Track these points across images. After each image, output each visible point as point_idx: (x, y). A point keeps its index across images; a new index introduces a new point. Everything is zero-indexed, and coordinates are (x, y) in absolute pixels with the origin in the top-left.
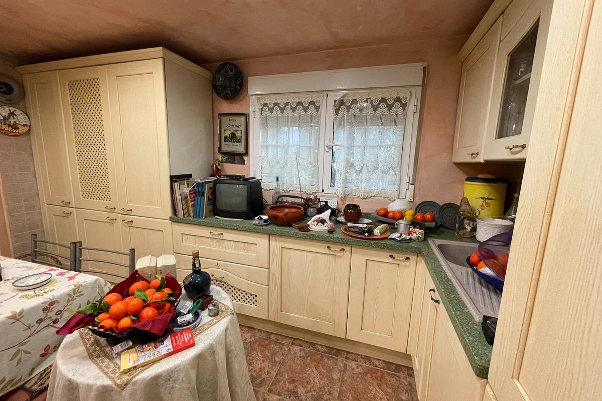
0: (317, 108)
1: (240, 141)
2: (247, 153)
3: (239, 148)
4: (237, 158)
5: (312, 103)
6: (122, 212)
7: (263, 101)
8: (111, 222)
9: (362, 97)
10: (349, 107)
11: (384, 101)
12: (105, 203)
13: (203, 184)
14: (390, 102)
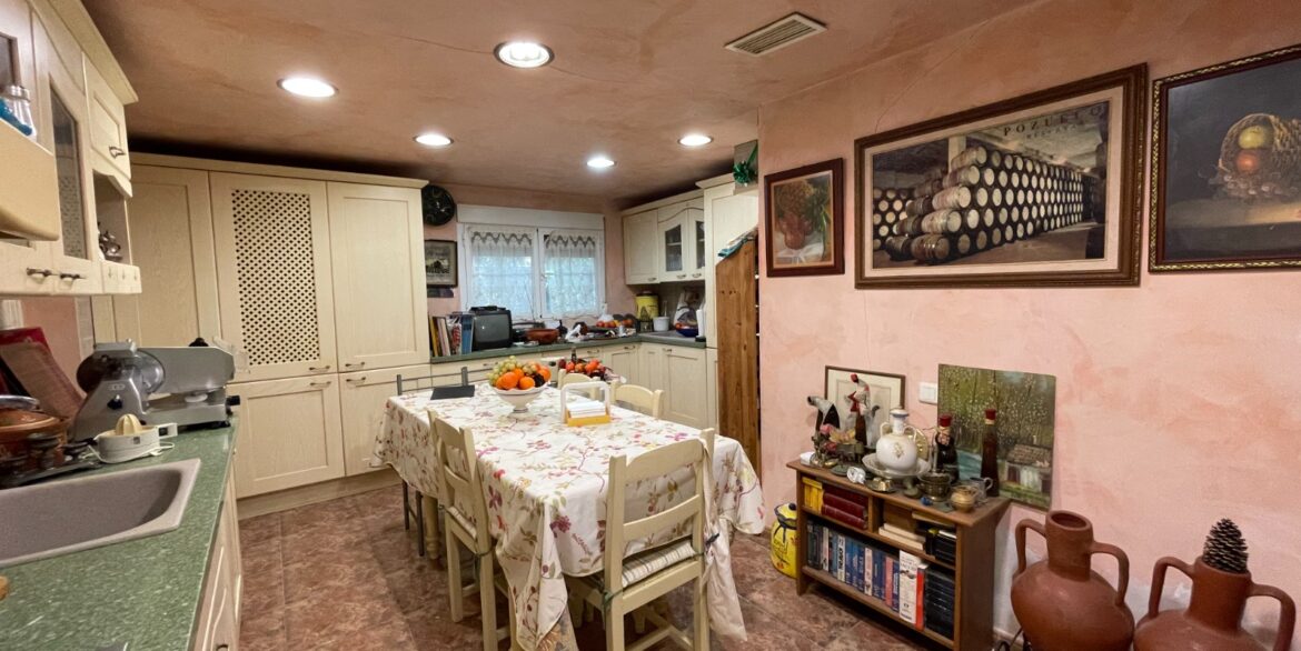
0: (530, 242)
1: (447, 271)
2: (456, 285)
3: (446, 280)
4: (442, 291)
5: (525, 236)
6: (342, 368)
7: (474, 230)
8: (317, 389)
9: (565, 235)
10: (556, 243)
11: (580, 238)
12: (304, 365)
13: (468, 318)
14: (585, 240)
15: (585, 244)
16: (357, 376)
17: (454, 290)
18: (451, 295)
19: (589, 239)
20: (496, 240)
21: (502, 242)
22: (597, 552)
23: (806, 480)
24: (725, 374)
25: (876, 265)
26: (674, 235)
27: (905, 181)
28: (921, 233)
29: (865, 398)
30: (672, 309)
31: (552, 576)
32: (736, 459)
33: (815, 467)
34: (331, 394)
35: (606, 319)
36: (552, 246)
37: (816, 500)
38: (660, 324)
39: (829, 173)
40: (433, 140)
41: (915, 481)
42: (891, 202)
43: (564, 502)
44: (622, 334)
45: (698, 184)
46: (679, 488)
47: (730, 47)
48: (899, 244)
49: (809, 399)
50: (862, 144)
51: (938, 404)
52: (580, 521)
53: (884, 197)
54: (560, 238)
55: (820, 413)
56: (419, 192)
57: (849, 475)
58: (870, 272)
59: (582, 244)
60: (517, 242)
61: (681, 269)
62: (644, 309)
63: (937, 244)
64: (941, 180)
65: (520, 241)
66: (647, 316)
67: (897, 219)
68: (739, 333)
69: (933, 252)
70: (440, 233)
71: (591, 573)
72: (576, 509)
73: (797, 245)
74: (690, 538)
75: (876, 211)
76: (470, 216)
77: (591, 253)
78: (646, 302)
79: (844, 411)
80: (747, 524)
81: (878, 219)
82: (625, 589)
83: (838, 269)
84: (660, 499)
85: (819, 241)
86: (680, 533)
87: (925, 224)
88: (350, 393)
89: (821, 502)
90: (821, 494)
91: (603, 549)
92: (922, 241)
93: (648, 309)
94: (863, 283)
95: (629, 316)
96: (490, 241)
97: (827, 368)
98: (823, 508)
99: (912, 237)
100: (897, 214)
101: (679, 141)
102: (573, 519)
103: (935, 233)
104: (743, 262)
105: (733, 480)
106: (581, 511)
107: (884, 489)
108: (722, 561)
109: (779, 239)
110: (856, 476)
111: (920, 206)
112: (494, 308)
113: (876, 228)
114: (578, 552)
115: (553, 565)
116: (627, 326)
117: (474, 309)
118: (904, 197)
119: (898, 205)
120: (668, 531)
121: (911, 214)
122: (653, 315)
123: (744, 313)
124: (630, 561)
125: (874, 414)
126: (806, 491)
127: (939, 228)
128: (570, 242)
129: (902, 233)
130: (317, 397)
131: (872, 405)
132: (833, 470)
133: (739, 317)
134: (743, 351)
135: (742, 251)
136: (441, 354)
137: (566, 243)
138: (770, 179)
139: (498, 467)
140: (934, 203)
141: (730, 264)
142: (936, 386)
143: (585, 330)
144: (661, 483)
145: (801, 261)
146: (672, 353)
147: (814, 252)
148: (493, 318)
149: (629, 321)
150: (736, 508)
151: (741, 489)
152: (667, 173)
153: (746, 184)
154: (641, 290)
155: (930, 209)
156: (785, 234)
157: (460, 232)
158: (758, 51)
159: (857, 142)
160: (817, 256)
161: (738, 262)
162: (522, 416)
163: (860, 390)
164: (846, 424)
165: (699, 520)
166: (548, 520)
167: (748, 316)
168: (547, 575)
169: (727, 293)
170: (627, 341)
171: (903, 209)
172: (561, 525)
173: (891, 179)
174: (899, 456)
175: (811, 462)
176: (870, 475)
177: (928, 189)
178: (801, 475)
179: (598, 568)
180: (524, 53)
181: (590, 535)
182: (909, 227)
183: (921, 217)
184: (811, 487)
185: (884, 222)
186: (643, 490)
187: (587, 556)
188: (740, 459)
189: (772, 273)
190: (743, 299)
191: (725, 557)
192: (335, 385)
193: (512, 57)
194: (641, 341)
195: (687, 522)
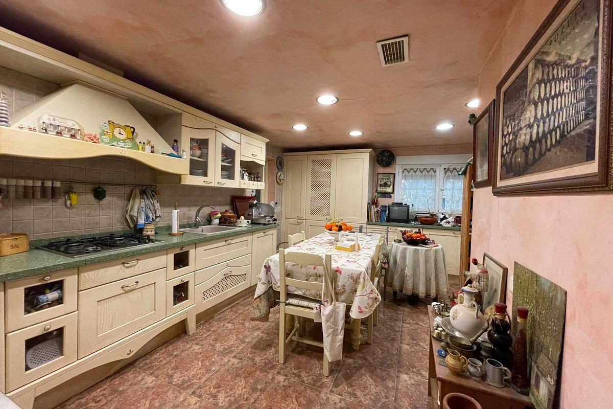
0: (435, 172)
1: (389, 187)
2: (393, 192)
3: (389, 190)
4: (387, 195)
5: (431, 169)
7: (404, 168)
10: (451, 172)
12: (325, 217)
13: (384, 207)
17: (392, 195)
20: (415, 172)
21: (418, 173)
22: (279, 284)
25: (501, 178)
27: (513, 108)
28: (516, 149)
29: (480, 279)
36: (448, 173)
42: (508, 127)
48: (509, 159)
53: (506, 124)
56: (368, 154)
58: (499, 184)
63: (521, 158)
64: (525, 102)
65: (429, 172)
67: (509, 140)
69: (519, 164)
70: (385, 170)
76: (402, 161)
81: (503, 141)
82: (287, 304)
84: (312, 277)
87: (518, 141)
92: (516, 156)
94: (495, 192)
96: (412, 173)
97: (484, 255)
99: (513, 153)
100: (509, 136)
102: (272, 267)
103: (520, 149)
106: (275, 266)
109: (477, 162)
112: (401, 203)
113: (503, 148)
114: (273, 280)
117: (394, 203)
118: (512, 121)
119: (510, 129)
120: (314, 293)
121: (513, 134)
127: (522, 143)
129: (510, 151)
136: (371, 222)
138: (475, 123)
148: (400, 209)
156: (479, 159)
157: (397, 169)
159: (497, 87)
172: (268, 268)
173: (509, 108)
177: (520, 111)
179: (278, 290)
182: (512, 145)
183: (517, 136)
185: (505, 144)
187: (276, 283)
189: (475, 185)
193: (322, 102)
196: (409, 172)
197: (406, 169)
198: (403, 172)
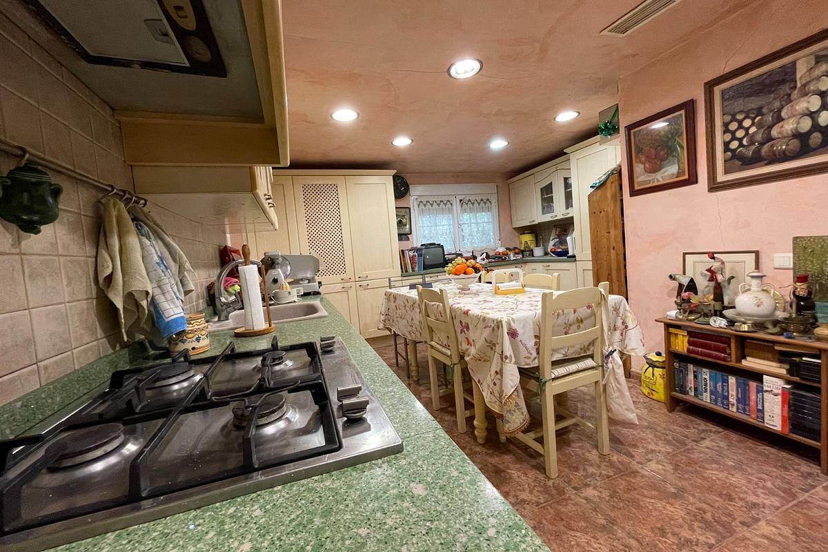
0: (452, 204)
1: (406, 225)
2: (411, 233)
3: (406, 230)
5: (448, 201)
6: (358, 279)
7: (419, 200)
8: (345, 290)
9: (473, 198)
10: (467, 204)
11: (482, 200)
12: (339, 277)
13: (421, 249)
14: (485, 201)
15: (485, 203)
16: (364, 283)
17: (409, 236)
18: (408, 239)
19: (488, 200)
20: (432, 205)
21: (435, 206)
22: (534, 354)
23: (672, 330)
24: (597, 270)
25: (726, 172)
26: (548, 190)
27: (753, 103)
28: (770, 139)
29: (722, 271)
30: (546, 242)
31: (511, 362)
32: (622, 308)
33: (680, 320)
34: (352, 293)
35: (501, 250)
36: (465, 206)
37: (681, 344)
38: (538, 252)
39: (683, 112)
40: (402, 142)
41: (776, 323)
42: (740, 123)
43: (513, 320)
44: (512, 258)
45: (565, 151)
46: (585, 322)
47: (605, 32)
48: (749, 153)
49: (671, 277)
50: (710, 86)
51: (794, 269)
52: (524, 333)
53: (734, 119)
54: (469, 200)
55: (681, 285)
56: (392, 177)
57: (712, 322)
58: (721, 177)
59: (483, 203)
60: (444, 205)
61: (553, 212)
62: (526, 242)
63: (787, 145)
64: (789, 95)
65: (445, 204)
66: (528, 247)
67: (747, 133)
68: (608, 239)
69: (784, 152)
70: (402, 203)
71: (531, 366)
72: (521, 326)
73: (655, 170)
74: (592, 356)
75: (726, 131)
76: (416, 191)
77: (489, 209)
78: (527, 238)
79: (702, 283)
80: (633, 349)
81: (728, 137)
82: (553, 379)
83: (692, 180)
84: (572, 327)
85: (675, 164)
86: (585, 352)
87: (774, 132)
88: (362, 293)
89: (686, 345)
90: (686, 339)
91: (538, 353)
92: (772, 146)
93: (529, 243)
94: (714, 187)
95: (515, 248)
96: (428, 206)
97: (685, 254)
98: (688, 350)
99: (762, 144)
100: (747, 130)
101: (555, 118)
102: (520, 331)
103: (784, 137)
104: (610, 190)
105: (619, 323)
106: (524, 327)
107: (746, 330)
108: (618, 368)
109: (639, 168)
110: (718, 323)
111: (769, 119)
112: (434, 244)
113: (726, 145)
114: (523, 352)
115: (510, 356)
116: (516, 253)
117: (422, 245)
118: (753, 116)
119: (747, 123)
120: (578, 347)
121: (760, 126)
122: (532, 246)
123: (612, 225)
124: (556, 364)
125: (729, 282)
126: (672, 339)
127: (790, 132)
128: (476, 202)
129: (752, 143)
130: (345, 295)
131: (727, 276)
132: (696, 321)
133: (608, 227)
134: (612, 251)
135: (609, 183)
136: (407, 271)
137: (473, 204)
138: (629, 128)
139: (466, 309)
140: (783, 114)
141: (599, 192)
142: (791, 255)
143: (488, 257)
144: (572, 317)
145: (658, 181)
146: (550, 268)
147: (670, 171)
148: (433, 250)
149: (517, 251)
150: (622, 341)
151: (626, 327)
152: (544, 145)
153: (609, 137)
154: (522, 230)
155: (779, 119)
156: (644, 164)
157: (412, 200)
158: (624, 32)
159: (706, 84)
160: (673, 174)
161: (606, 189)
162: (467, 292)
163: (715, 265)
164: (703, 292)
165: (598, 343)
166: (505, 331)
167: (616, 227)
168: (507, 361)
169: (598, 213)
170: (515, 263)
171: (753, 124)
172: (513, 334)
173: (739, 105)
174: (758, 306)
175: (676, 317)
176: (731, 323)
177: (777, 104)
178: (668, 326)
179: (535, 364)
180: (465, 68)
181: (531, 343)
182: (759, 137)
183: (770, 127)
184: (676, 335)
185: (734, 138)
186: (561, 320)
187: (529, 355)
188: (625, 307)
189: (634, 193)
190: (611, 215)
191: (620, 366)
192: (354, 288)
193: (457, 73)
194: (526, 262)
195: (589, 345)
196: (425, 205)
197: (421, 202)
198: (419, 205)
